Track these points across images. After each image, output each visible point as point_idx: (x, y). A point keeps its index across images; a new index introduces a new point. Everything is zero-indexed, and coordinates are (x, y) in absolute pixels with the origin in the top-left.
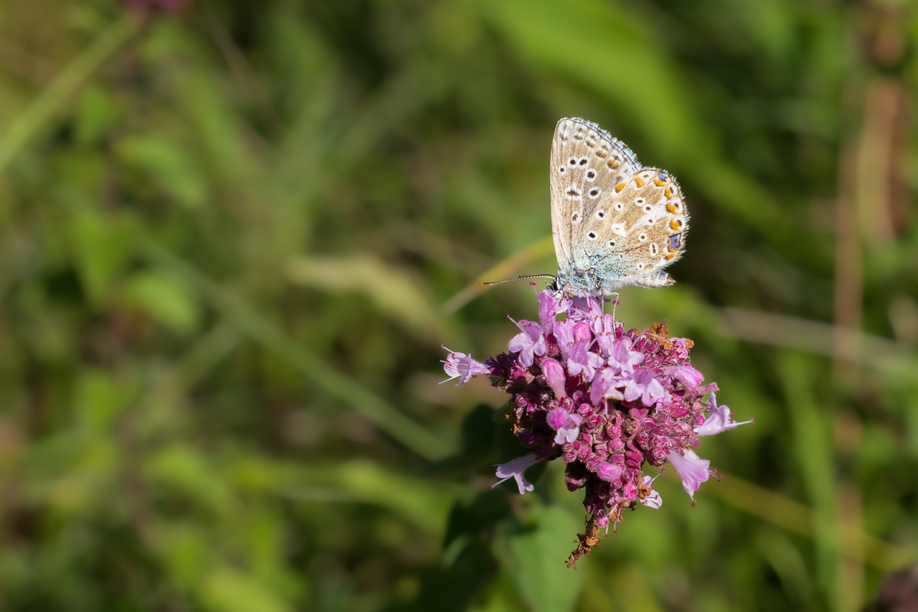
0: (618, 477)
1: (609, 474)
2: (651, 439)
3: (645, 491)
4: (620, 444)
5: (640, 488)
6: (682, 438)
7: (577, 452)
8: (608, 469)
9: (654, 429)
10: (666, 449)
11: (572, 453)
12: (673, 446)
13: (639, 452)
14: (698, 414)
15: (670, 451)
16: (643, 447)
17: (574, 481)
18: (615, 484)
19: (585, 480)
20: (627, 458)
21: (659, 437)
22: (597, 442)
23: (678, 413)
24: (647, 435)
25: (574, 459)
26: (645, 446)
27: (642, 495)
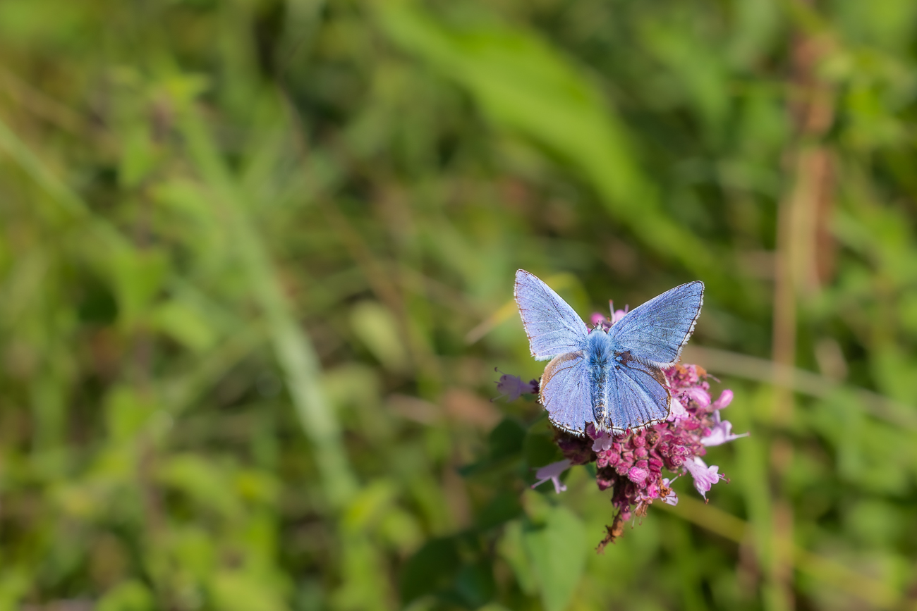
0: (644, 479)
1: (637, 477)
2: (671, 448)
3: (666, 491)
4: (644, 452)
5: (662, 488)
6: (695, 448)
7: (608, 458)
8: (636, 472)
9: (673, 440)
10: (683, 457)
11: (605, 459)
12: (689, 454)
13: (660, 459)
14: (705, 429)
15: (687, 458)
16: (664, 454)
17: (604, 483)
18: (641, 485)
19: (613, 482)
20: (650, 464)
21: (678, 447)
22: (624, 450)
23: (691, 426)
24: (667, 445)
25: (606, 464)
26: (666, 454)
27: (663, 495)
